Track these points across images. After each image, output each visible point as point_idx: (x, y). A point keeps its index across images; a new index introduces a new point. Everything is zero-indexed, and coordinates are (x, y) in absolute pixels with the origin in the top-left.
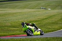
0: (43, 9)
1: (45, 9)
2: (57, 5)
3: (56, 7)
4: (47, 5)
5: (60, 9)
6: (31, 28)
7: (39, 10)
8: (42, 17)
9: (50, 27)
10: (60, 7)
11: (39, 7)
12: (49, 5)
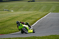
0: (6, 11)
1: (8, 11)
2: (19, 7)
3: (18, 9)
4: (10, 7)
5: (22, 11)
6: (26, 27)
7: (2, 12)
8: (5, 19)
9: (13, 28)
10: (22, 9)
11: (3, 9)
12: (12, 8)
